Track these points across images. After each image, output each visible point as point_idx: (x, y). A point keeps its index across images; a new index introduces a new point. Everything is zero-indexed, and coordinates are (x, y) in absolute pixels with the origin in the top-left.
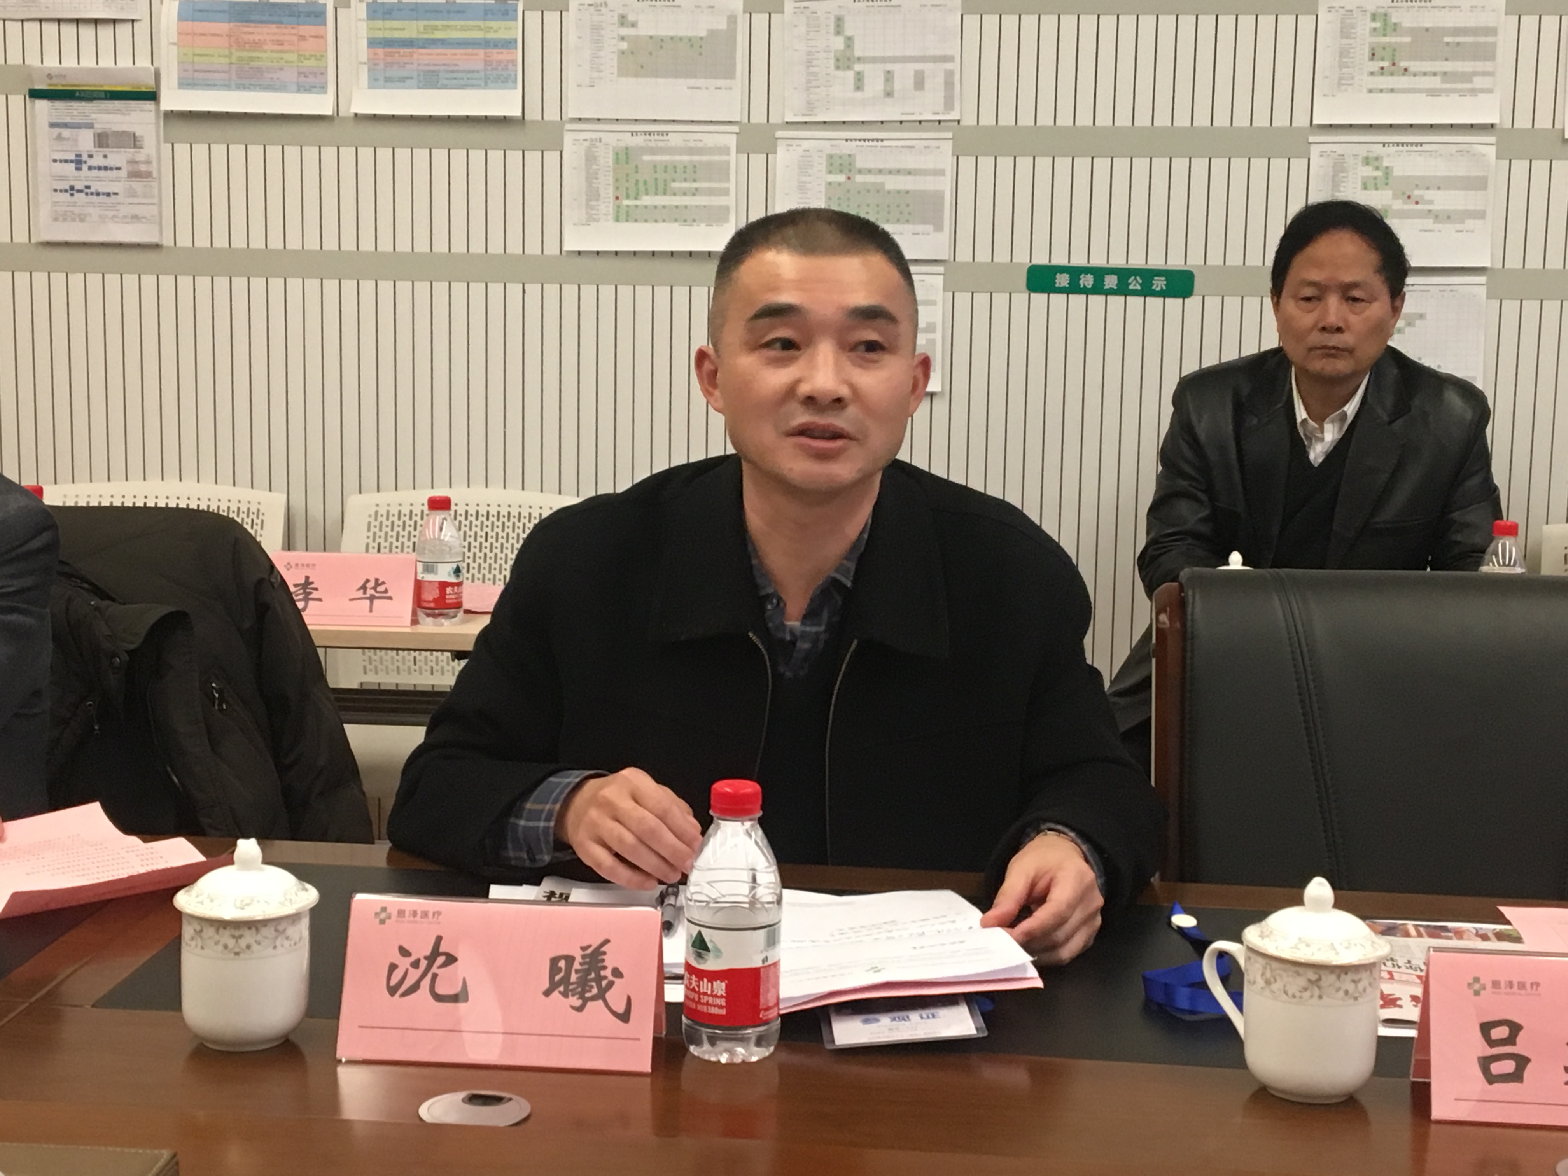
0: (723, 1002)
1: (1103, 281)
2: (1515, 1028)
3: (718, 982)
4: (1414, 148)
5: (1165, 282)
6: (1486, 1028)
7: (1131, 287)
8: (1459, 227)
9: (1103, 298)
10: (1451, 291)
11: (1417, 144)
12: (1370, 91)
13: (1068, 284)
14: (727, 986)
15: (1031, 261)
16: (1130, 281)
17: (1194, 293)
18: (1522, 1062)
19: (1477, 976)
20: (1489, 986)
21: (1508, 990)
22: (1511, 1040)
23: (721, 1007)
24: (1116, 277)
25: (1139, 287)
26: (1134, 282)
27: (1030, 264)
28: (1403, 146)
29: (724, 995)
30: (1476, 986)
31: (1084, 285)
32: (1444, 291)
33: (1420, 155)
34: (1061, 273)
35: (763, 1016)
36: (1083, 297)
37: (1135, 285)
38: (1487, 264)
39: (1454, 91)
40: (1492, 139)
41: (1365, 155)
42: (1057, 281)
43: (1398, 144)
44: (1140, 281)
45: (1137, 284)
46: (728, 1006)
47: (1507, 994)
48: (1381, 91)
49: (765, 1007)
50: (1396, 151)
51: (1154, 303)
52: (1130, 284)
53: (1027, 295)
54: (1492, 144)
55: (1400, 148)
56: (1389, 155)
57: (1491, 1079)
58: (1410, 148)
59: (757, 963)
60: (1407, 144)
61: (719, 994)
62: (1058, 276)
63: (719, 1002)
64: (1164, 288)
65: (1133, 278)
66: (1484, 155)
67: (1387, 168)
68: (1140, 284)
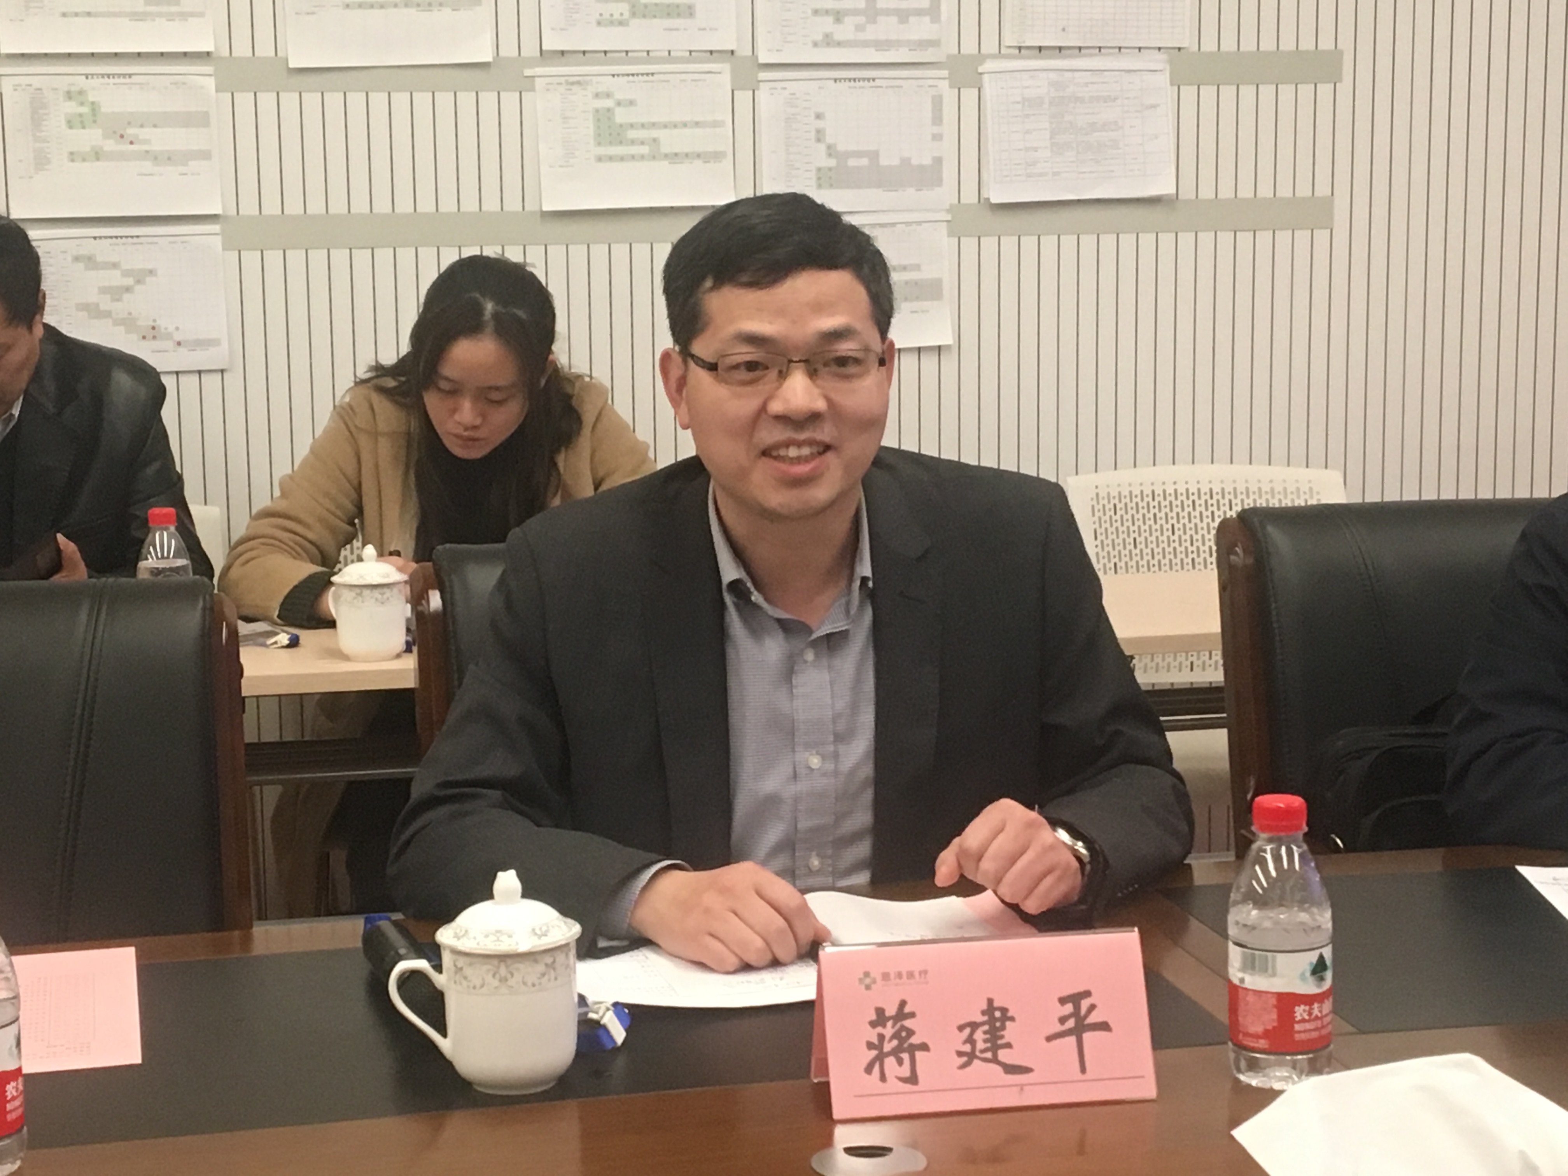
4: (122, 80)
8: (182, 169)
10: (183, 242)
11: (124, 75)
12: (64, 15)
28: (109, 77)
32: (174, 242)
33: (130, 89)
38: (218, 211)
39: (160, 15)
40: (209, 69)
41: (66, 89)
43: (103, 76)
48: (76, 15)
50: (102, 84)
54: (210, 75)
55: (106, 80)
56: (94, 89)
58: (117, 80)
60: (114, 75)
66: (202, 87)
67: (93, 103)
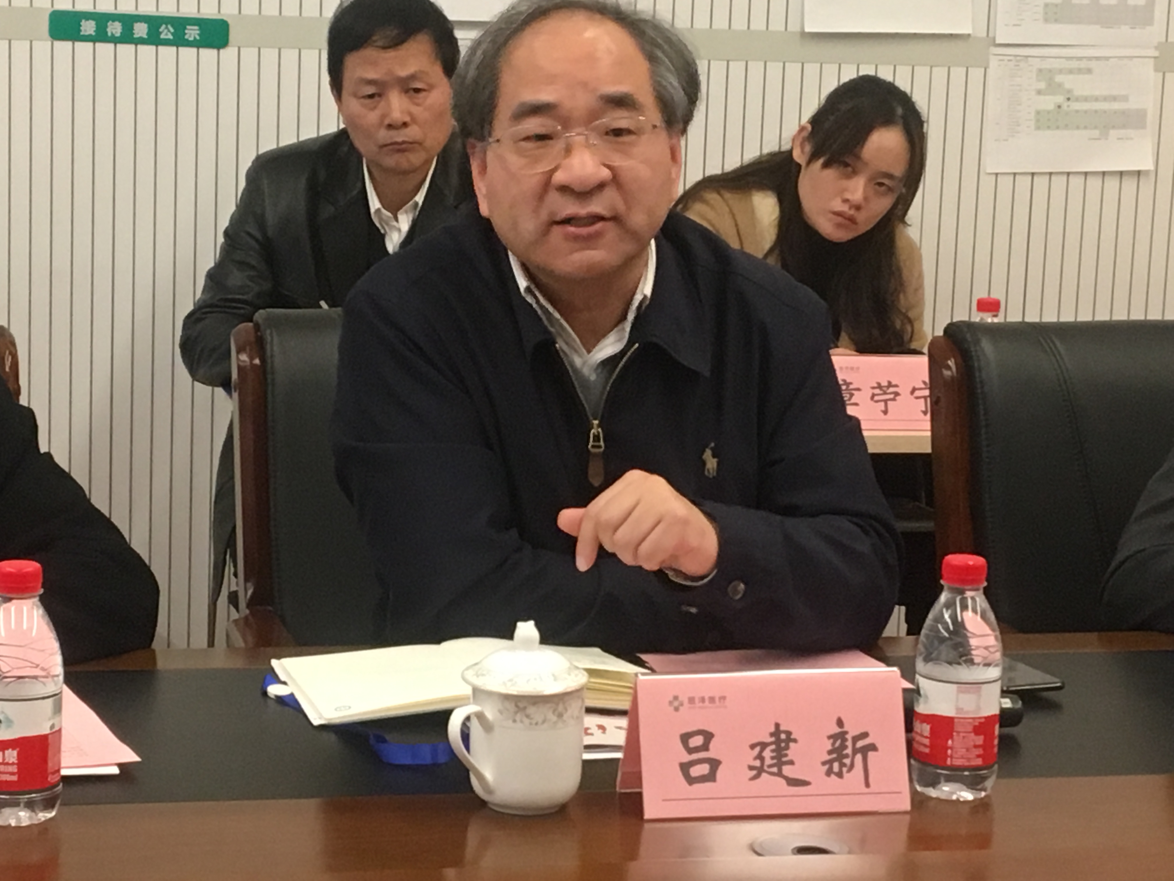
0: (14, 769)
1: (133, 29)
2: (708, 736)
3: (10, 750)
5: (198, 32)
6: (685, 738)
7: (162, 36)
9: (133, 47)
13: (95, 31)
14: (19, 754)
15: (52, 6)
16: (161, 30)
17: (230, 44)
18: (715, 764)
19: (676, 694)
20: (686, 701)
21: (701, 704)
22: (705, 747)
23: (12, 774)
24: (146, 25)
25: (171, 37)
26: (166, 31)
27: (53, 10)
29: (16, 762)
30: (676, 704)
31: (112, 33)
34: (87, 19)
35: (52, 779)
36: (111, 46)
37: (166, 34)
42: (81, 28)
44: (172, 30)
45: (169, 33)
46: (19, 773)
47: (700, 707)
49: (52, 771)
51: (188, 53)
52: (161, 33)
53: (50, 43)
57: (691, 780)
59: (45, 730)
61: (11, 762)
62: (83, 23)
63: (11, 769)
64: (198, 38)
65: (164, 26)
68: (172, 34)
